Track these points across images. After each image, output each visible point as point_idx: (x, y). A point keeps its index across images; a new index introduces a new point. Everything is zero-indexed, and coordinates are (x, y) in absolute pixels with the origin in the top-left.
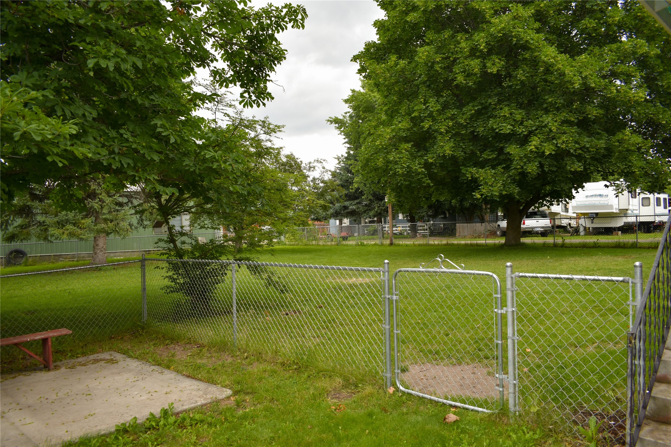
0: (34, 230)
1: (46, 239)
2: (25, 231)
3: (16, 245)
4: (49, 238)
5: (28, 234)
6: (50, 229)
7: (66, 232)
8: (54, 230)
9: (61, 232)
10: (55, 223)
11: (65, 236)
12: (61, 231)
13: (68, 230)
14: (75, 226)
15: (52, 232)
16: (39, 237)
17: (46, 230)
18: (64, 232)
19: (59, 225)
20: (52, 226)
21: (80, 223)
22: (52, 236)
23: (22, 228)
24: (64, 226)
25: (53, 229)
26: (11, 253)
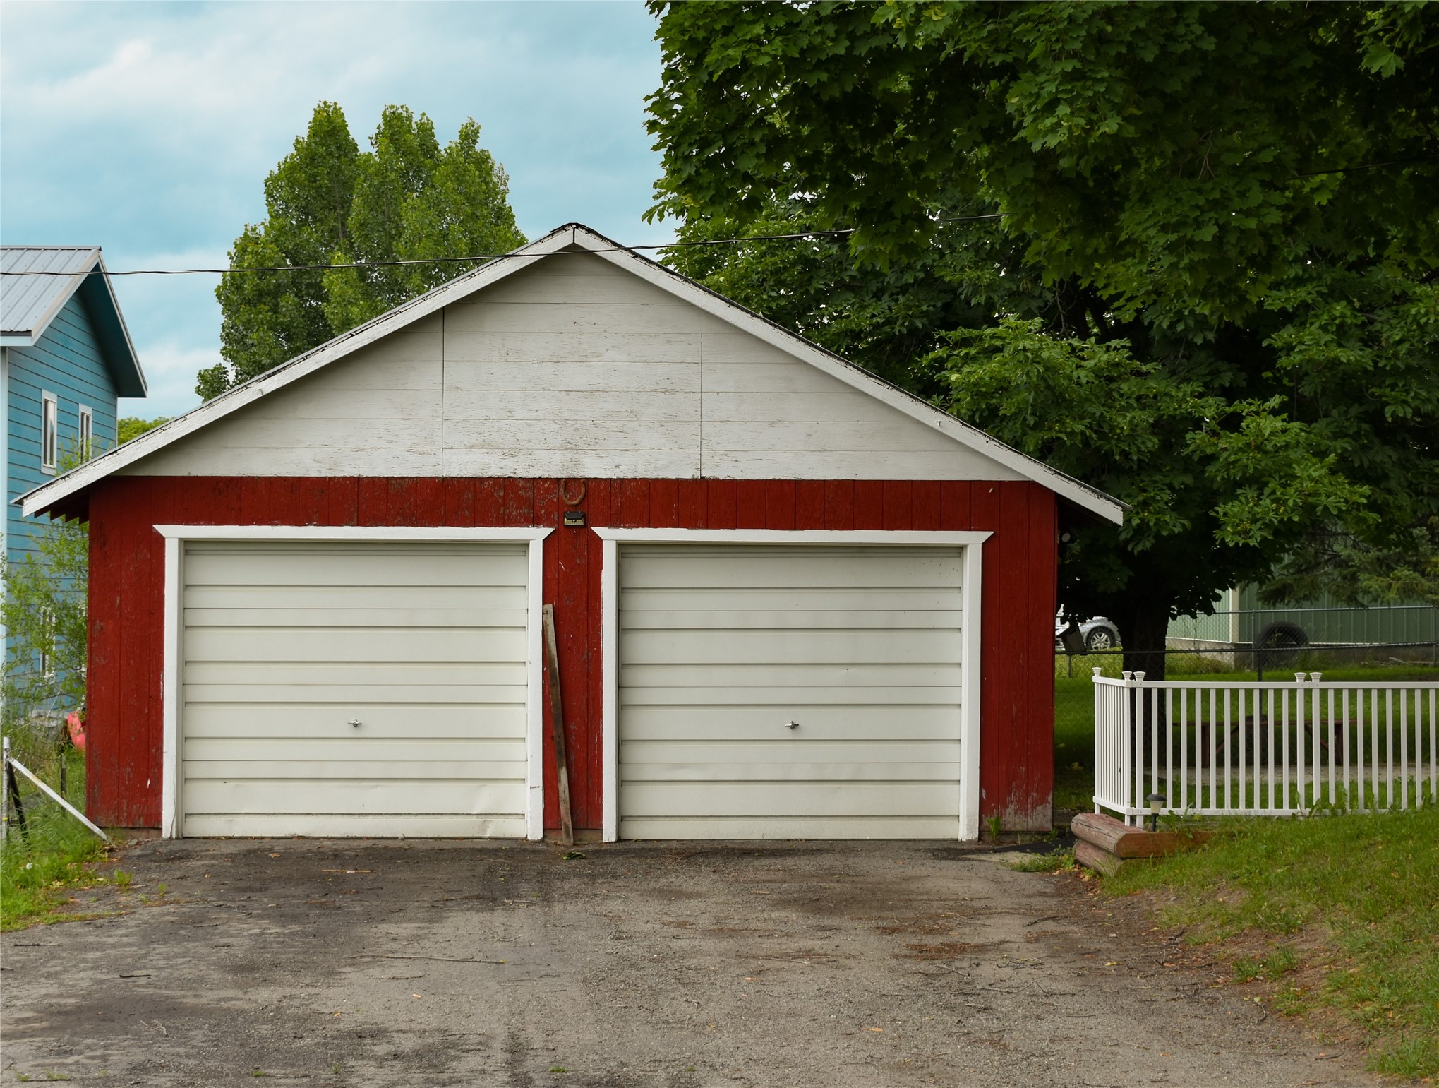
0: (1328, 574)
1: (1352, 599)
2: (1308, 578)
3: (1284, 612)
4: (1360, 598)
5: (1314, 586)
6: (1361, 576)
7: (1396, 585)
8: (1369, 579)
9: (1384, 584)
10: (1371, 563)
11: (1392, 595)
12: (1385, 581)
13: (1399, 579)
14: (1415, 571)
15: (1365, 583)
16: (1336, 594)
17: (1354, 578)
18: (1391, 584)
19: (1381, 566)
20: (1366, 570)
21: (1428, 562)
22: (1366, 592)
23: (1299, 571)
24: (1394, 569)
25: (1367, 576)
26: (1270, 632)
